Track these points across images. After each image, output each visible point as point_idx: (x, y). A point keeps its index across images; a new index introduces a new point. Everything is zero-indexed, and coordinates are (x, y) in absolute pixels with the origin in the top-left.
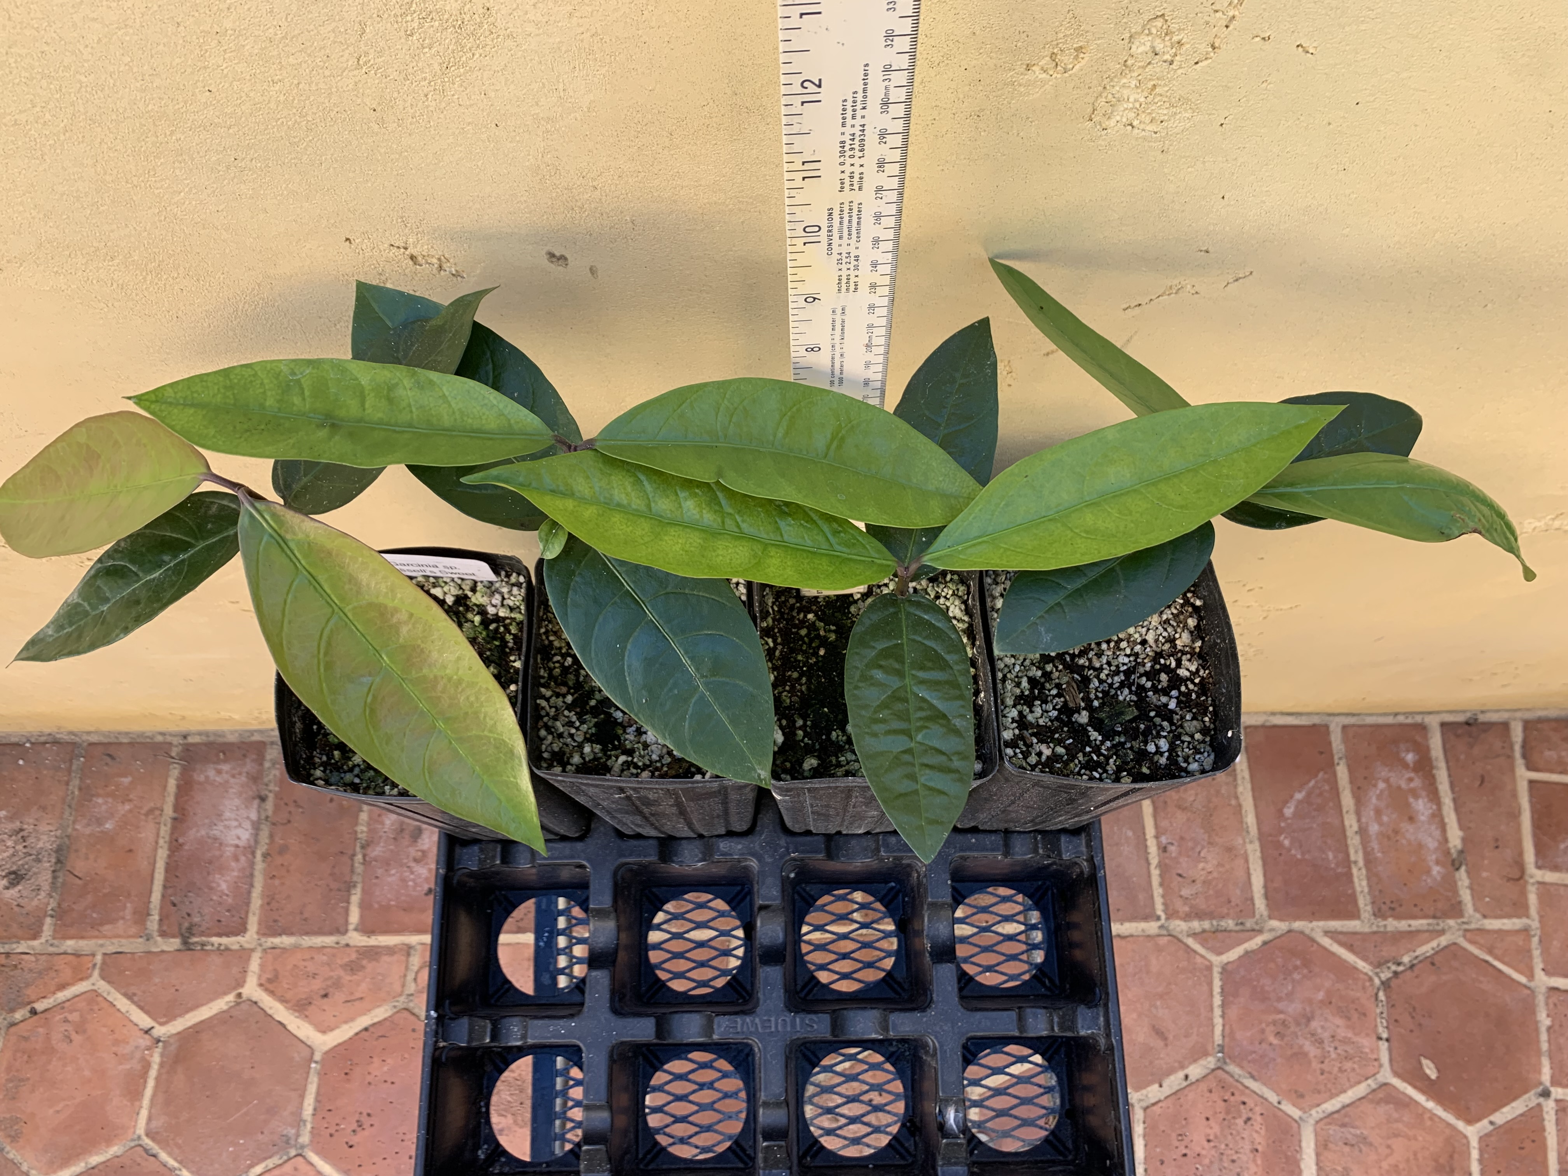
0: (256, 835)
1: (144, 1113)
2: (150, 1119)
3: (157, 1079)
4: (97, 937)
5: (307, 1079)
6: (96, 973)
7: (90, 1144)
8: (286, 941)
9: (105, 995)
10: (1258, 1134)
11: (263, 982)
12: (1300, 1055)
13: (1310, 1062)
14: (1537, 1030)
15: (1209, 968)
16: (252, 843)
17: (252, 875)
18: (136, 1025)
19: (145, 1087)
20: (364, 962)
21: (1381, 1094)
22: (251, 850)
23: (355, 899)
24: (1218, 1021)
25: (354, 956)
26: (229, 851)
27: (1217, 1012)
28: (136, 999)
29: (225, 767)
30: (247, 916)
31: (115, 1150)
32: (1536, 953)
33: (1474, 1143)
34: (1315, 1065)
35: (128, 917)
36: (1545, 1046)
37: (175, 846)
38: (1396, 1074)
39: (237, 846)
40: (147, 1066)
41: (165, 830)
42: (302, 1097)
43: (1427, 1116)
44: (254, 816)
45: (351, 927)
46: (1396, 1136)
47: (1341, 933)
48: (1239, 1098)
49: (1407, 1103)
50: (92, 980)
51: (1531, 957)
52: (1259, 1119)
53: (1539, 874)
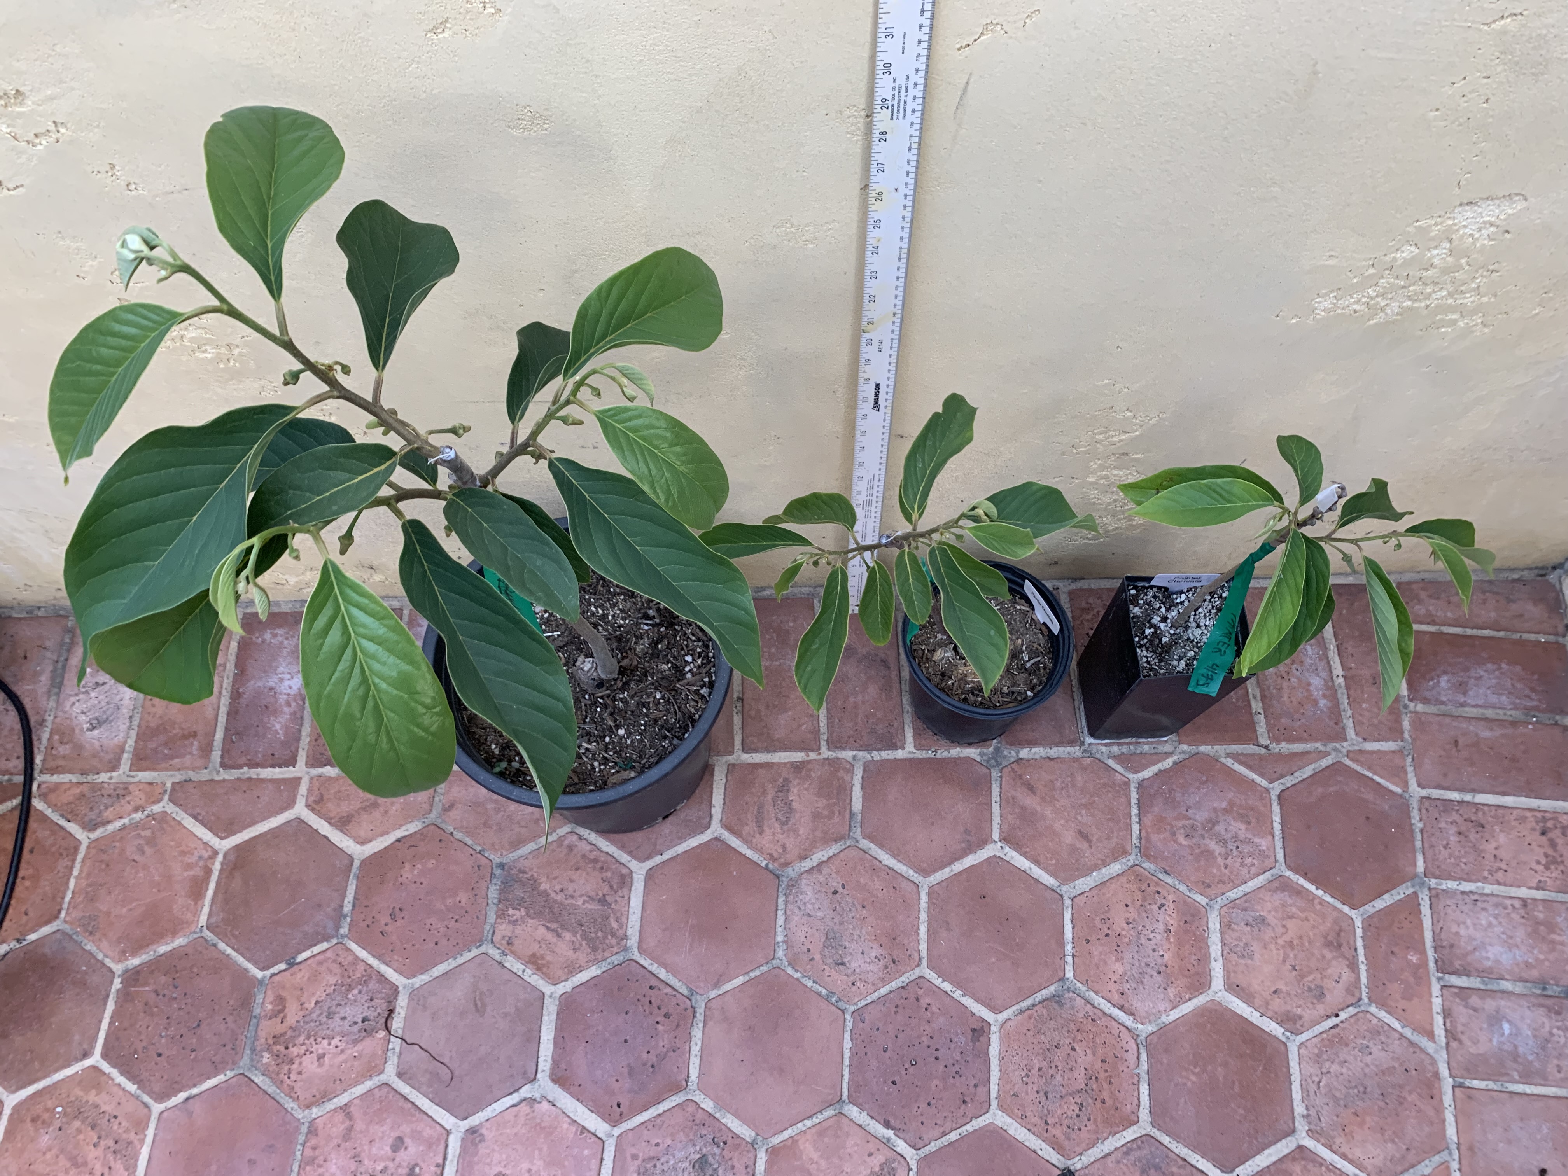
0: (306, 686)
1: (206, 910)
2: (210, 915)
3: (218, 883)
4: (167, 769)
5: (347, 882)
6: (166, 797)
7: (159, 936)
8: (328, 771)
9: (174, 815)
10: (1169, 917)
11: (310, 803)
12: (1207, 853)
13: (1215, 858)
14: (1412, 831)
15: (1128, 783)
16: (303, 692)
17: (302, 718)
18: (201, 839)
19: (207, 889)
21: (1276, 885)
22: (301, 698)
24: (1136, 828)
26: (282, 699)
27: (1135, 819)
28: (200, 818)
29: (280, 631)
30: (297, 751)
31: (180, 941)
32: (1410, 769)
33: (1358, 923)
34: (1220, 860)
35: (195, 752)
36: (1418, 844)
37: (236, 695)
38: (1290, 868)
39: (289, 695)
40: (208, 872)
41: (227, 683)
42: (343, 896)
43: (1316, 901)
46: (1291, 917)
47: (1242, 754)
48: (1153, 888)
49: (1299, 892)
50: (161, 804)
51: (1406, 772)
52: (1172, 906)
53: (1412, 705)
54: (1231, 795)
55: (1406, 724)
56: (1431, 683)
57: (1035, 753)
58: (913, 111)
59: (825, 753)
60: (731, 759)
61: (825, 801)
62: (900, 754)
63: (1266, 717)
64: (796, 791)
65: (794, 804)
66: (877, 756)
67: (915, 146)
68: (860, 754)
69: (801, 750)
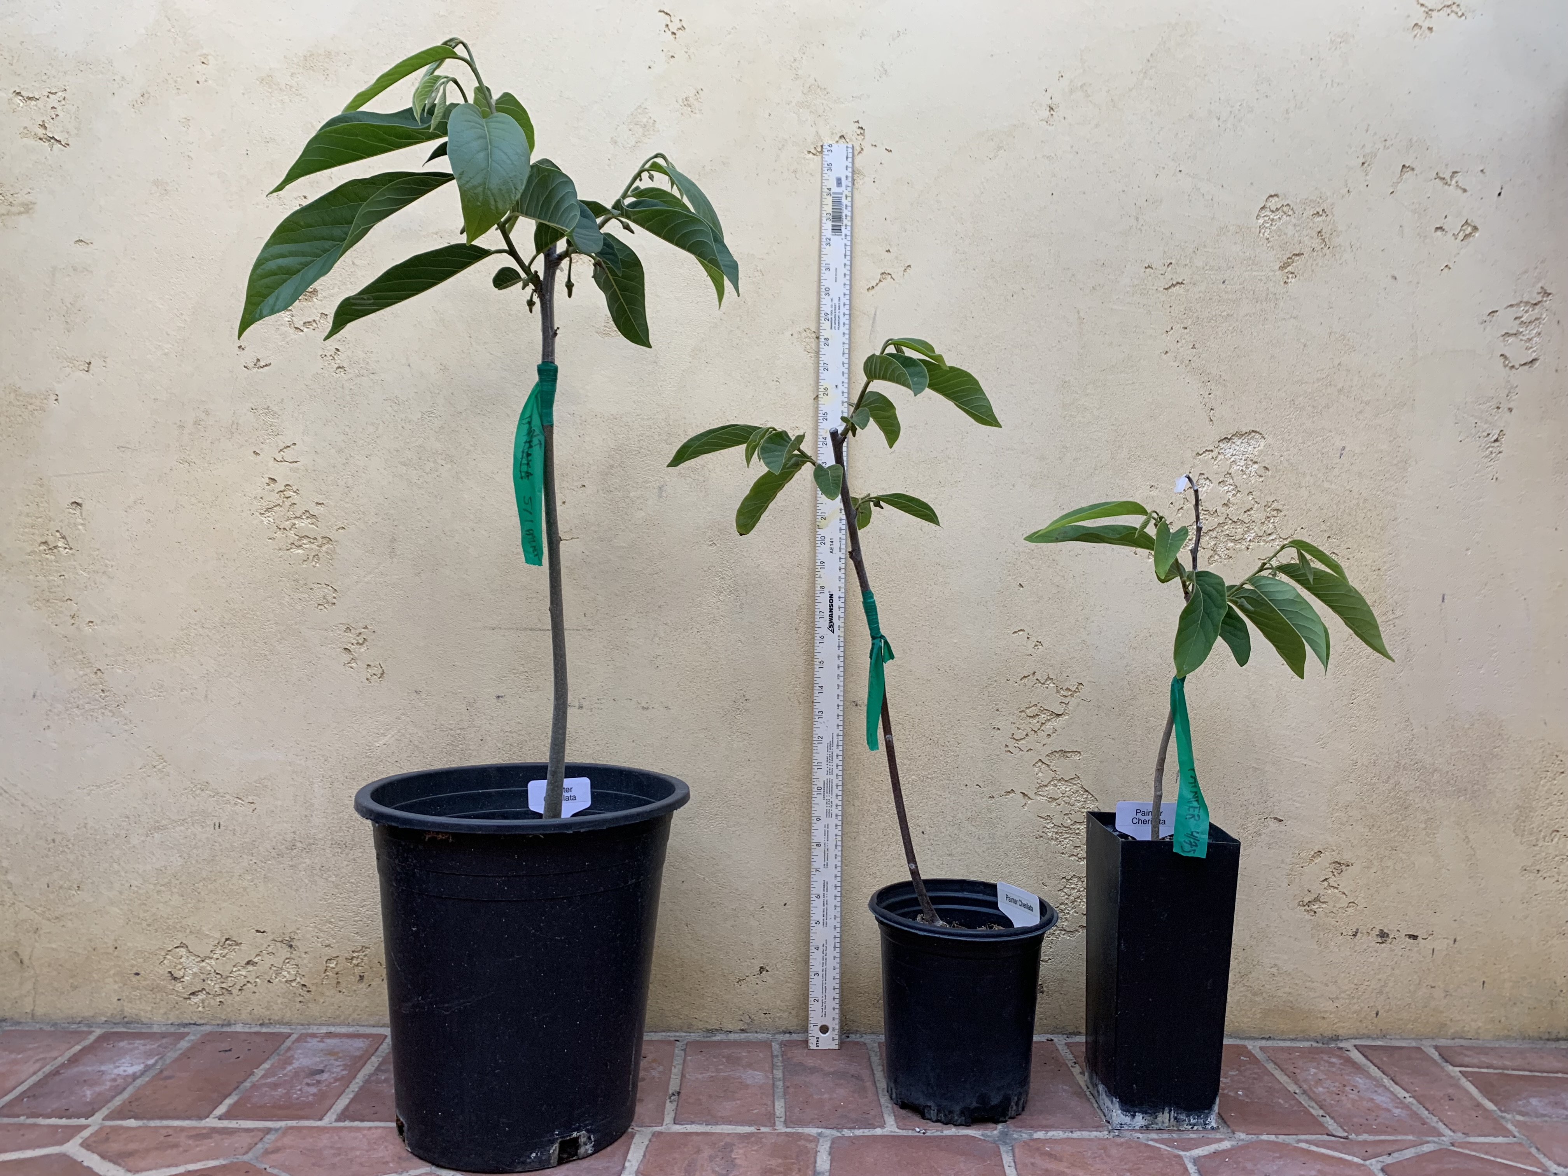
0: (145, 1071)
8: (132, 1123)
11: (88, 1142)
15: (1179, 1158)
16: (138, 1074)
17: (124, 1089)
20: (215, 1135)
22: (135, 1077)
23: (229, 1101)
25: (204, 1131)
26: (109, 1077)
30: (100, 1109)
32: (1539, 1155)
37: (56, 1073)
39: (119, 1075)
41: (48, 1069)
44: (151, 1062)
45: (211, 1116)
47: (1318, 1141)
51: (1535, 1157)
53: (1508, 1116)
54: (1318, 1167)
55: (1510, 1126)
56: (1520, 1103)
57: (1053, 1135)
58: (844, 324)
59: (781, 1128)
60: (658, 1129)
61: (780, 1161)
62: (878, 1131)
63: (1332, 1118)
64: (741, 1151)
65: (737, 1161)
66: (847, 1133)
67: (846, 351)
68: (827, 1132)
69: (750, 1125)
